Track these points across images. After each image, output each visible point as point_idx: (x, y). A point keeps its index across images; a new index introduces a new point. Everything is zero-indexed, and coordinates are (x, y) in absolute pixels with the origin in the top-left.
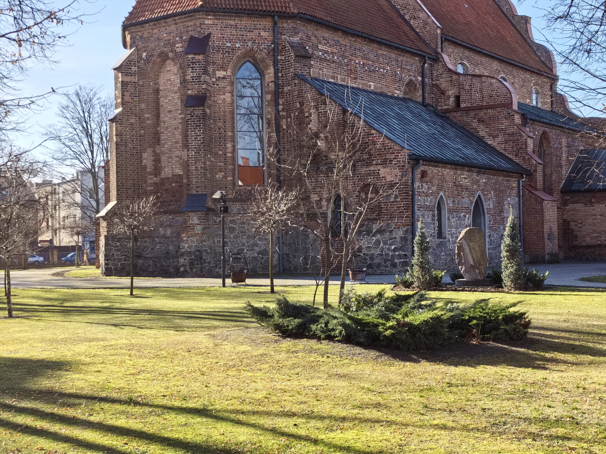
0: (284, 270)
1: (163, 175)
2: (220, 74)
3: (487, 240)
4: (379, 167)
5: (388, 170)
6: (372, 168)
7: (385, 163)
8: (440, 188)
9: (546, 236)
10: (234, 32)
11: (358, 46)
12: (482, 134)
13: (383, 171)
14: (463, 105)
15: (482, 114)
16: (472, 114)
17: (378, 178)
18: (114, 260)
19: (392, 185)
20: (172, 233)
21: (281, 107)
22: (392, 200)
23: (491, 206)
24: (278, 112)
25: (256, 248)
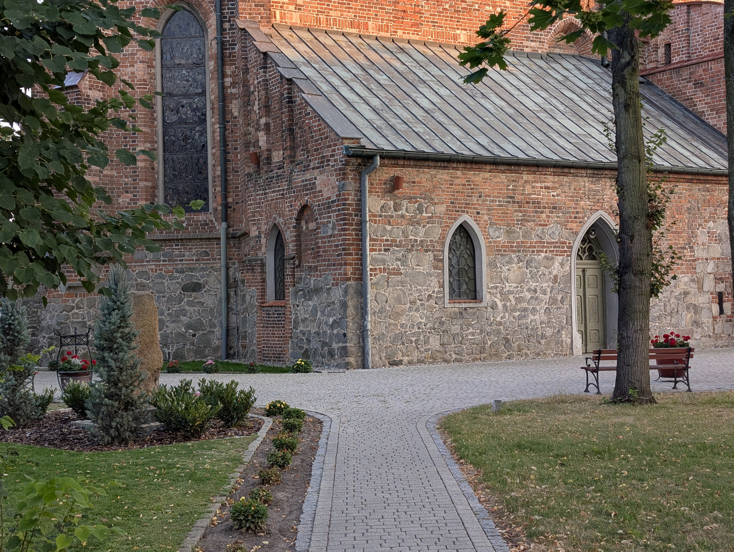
4: (316, 173)
5: (324, 177)
6: (309, 176)
7: (322, 165)
8: (461, 208)
13: (319, 181)
16: (685, 74)
17: (315, 194)
19: (329, 206)
22: (330, 232)
25: (183, 318)
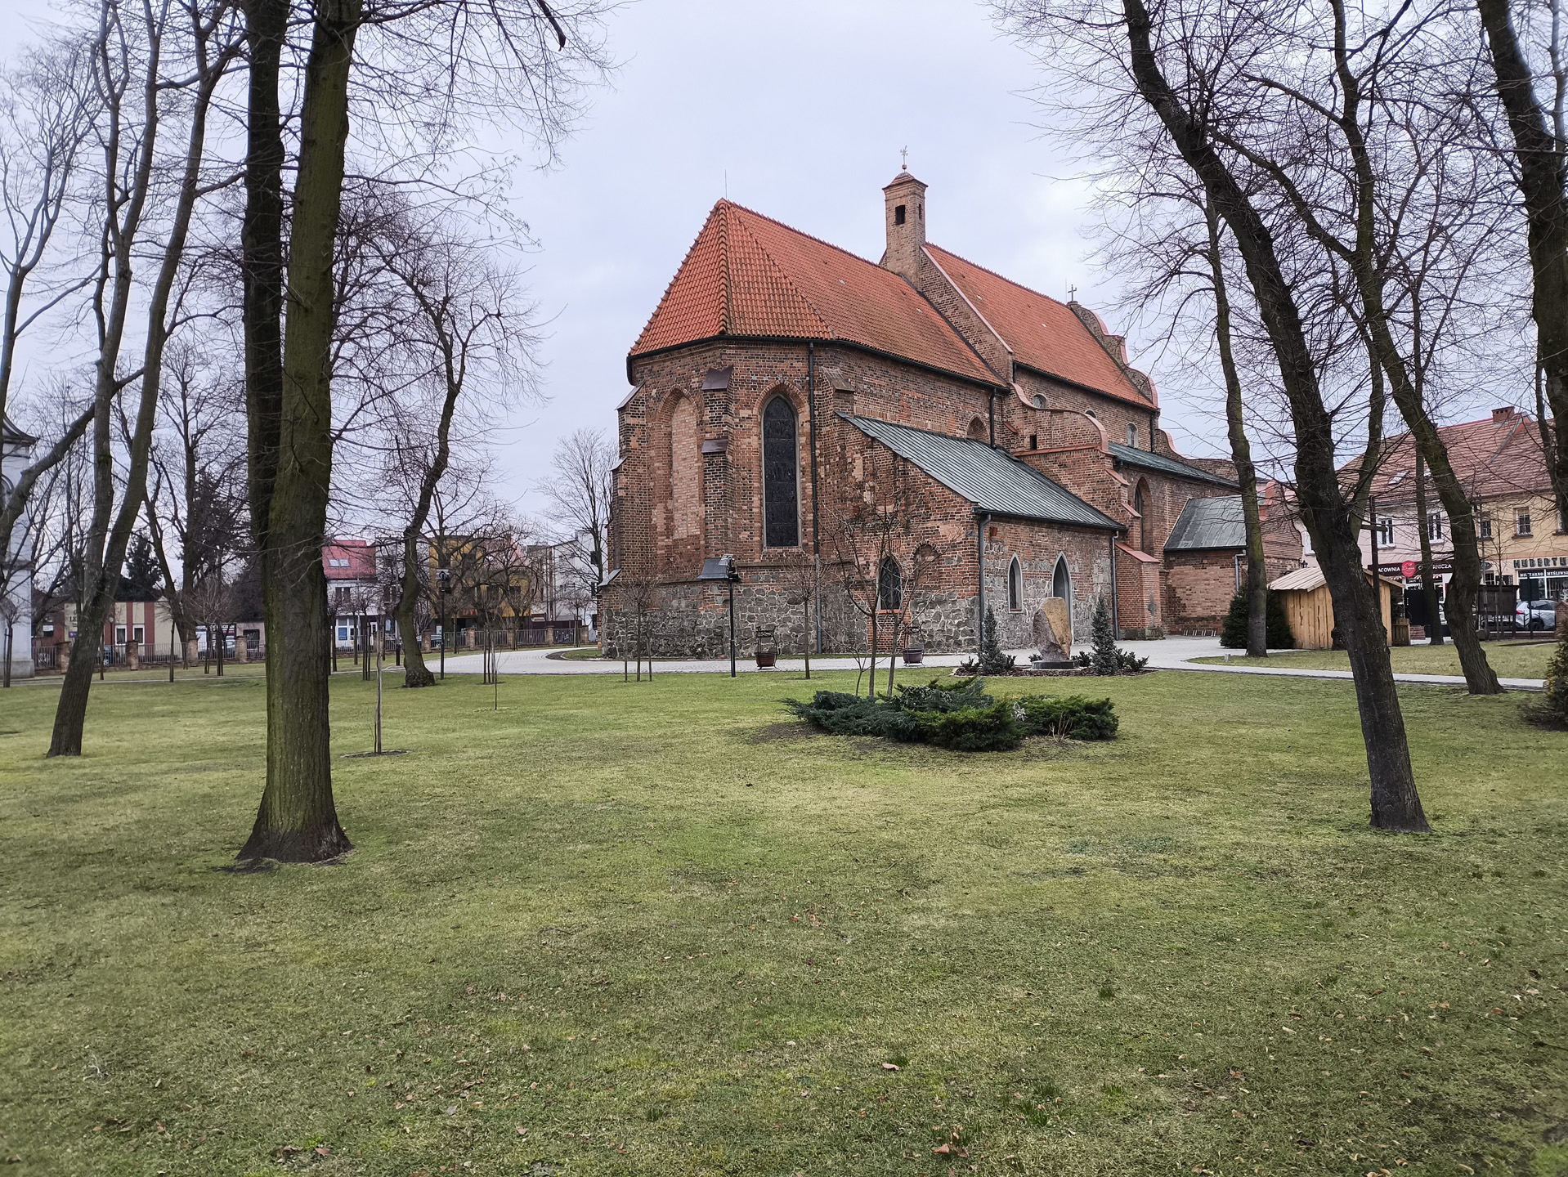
0: (823, 651)
1: (676, 536)
2: (744, 413)
3: (1072, 611)
4: (938, 523)
5: (948, 527)
6: (929, 525)
7: (946, 517)
8: (1013, 548)
9: (1146, 606)
10: (761, 363)
11: (911, 377)
12: (1064, 481)
13: (943, 529)
14: (1040, 447)
15: (1064, 457)
16: (1052, 458)
17: (938, 538)
18: (619, 638)
19: (954, 546)
20: (687, 606)
21: (818, 452)
22: (955, 563)
23: (1077, 571)
24: (814, 457)
